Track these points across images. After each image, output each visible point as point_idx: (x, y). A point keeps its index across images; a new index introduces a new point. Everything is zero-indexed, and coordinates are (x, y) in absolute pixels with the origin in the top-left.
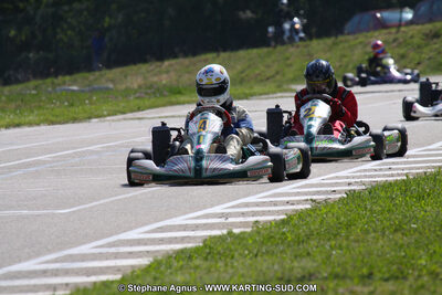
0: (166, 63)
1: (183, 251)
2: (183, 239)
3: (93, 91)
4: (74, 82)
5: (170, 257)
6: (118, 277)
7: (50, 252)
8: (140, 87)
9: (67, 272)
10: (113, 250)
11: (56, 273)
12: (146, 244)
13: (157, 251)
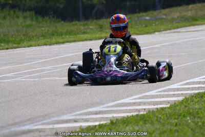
0: (191, 6)
1: (198, 94)
2: (198, 88)
3: (157, 19)
4: (148, 16)
5: (192, 96)
6: (168, 106)
7: (136, 94)
8: (178, 17)
9: (144, 104)
10: (166, 93)
11: (139, 104)
12: (181, 91)
13: (187, 94)
